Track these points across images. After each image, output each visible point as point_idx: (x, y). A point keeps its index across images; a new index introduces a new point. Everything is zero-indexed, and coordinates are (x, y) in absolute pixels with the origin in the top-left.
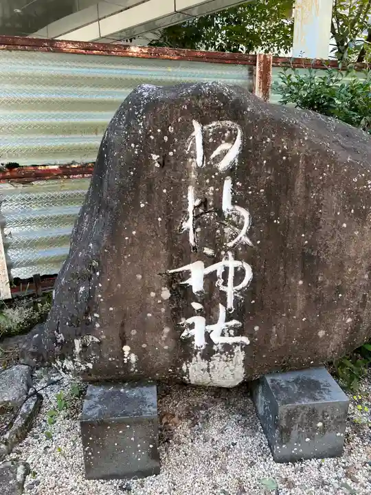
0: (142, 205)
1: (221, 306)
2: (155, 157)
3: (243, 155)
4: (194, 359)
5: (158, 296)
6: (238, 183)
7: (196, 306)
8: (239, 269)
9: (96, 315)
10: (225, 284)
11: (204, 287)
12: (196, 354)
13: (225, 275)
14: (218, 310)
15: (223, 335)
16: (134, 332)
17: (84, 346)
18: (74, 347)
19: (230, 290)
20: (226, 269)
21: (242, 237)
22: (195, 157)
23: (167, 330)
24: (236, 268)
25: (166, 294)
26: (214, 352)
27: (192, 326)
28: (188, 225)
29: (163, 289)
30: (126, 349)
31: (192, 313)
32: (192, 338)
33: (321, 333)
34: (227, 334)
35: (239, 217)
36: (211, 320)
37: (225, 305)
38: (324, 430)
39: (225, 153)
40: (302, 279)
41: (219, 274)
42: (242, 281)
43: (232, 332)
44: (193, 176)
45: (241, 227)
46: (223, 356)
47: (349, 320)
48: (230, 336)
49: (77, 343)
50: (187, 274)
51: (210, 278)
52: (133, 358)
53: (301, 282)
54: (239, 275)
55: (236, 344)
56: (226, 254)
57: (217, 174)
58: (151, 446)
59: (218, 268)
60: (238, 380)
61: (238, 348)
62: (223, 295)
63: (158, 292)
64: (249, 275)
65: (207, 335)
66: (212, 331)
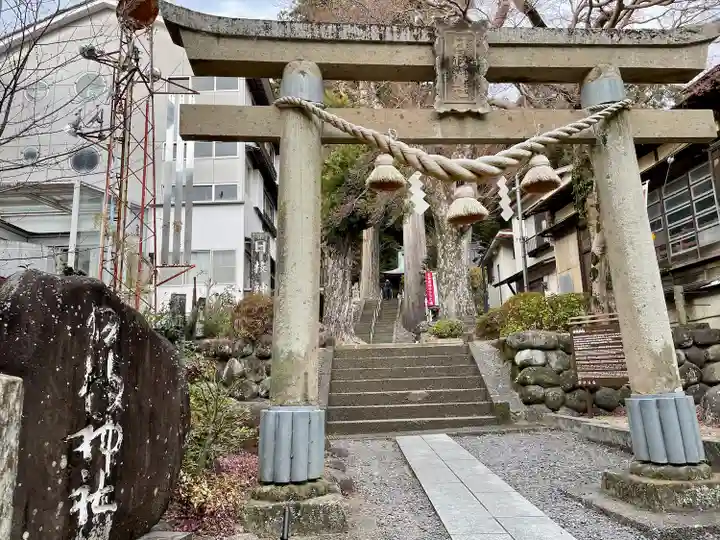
0: (58, 369)
1: (102, 471)
2: (69, 328)
3: (120, 333)
4: (77, 538)
5: (58, 465)
6: (116, 356)
7: (84, 474)
8: (115, 432)
10: (106, 447)
11: (92, 452)
12: (79, 531)
13: (106, 437)
14: (99, 476)
15: (100, 504)
16: (35, 512)
19: (108, 453)
20: (108, 431)
23: (61, 505)
24: (113, 431)
25: (64, 463)
26: (92, 526)
27: (79, 498)
29: (63, 457)
30: (26, 536)
31: (81, 484)
32: (78, 513)
33: (156, 491)
34: (103, 502)
37: (104, 469)
39: (109, 331)
40: (149, 438)
41: (102, 437)
42: (115, 444)
43: (106, 499)
44: (91, 347)
45: (118, 392)
46: (98, 529)
48: (105, 504)
50: (80, 440)
51: (96, 442)
53: (148, 441)
54: (115, 436)
55: (108, 513)
56: (108, 418)
57: (104, 347)
59: (102, 431)
61: (109, 517)
62: (104, 460)
63: (59, 461)
64: (120, 438)
65: (88, 507)
66: (93, 500)
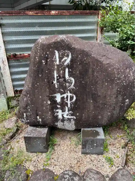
0: (40, 76)
1: (66, 107)
2: (43, 61)
3: (72, 61)
4: (59, 122)
5: (47, 103)
6: (70, 70)
7: (59, 106)
8: (71, 96)
9: (29, 107)
10: (67, 100)
11: (61, 101)
12: (59, 120)
13: (67, 98)
14: (65, 108)
15: (67, 115)
16: (40, 113)
17: (26, 115)
18: (24, 115)
19: (69, 102)
20: (67, 96)
21: (72, 86)
22: (56, 61)
23: (50, 113)
24: (70, 96)
26: (65, 120)
27: (58, 112)
28: (55, 82)
29: (48, 101)
30: (38, 117)
31: (58, 108)
32: (58, 116)
33: (100, 117)
34: (68, 115)
35: (71, 80)
36: (63, 111)
38: (97, 146)
39: (66, 60)
40: (92, 100)
41: (65, 97)
42: (72, 100)
43: (70, 115)
44: (56, 67)
45: (72, 83)
46: (68, 121)
47: (109, 114)
48: (69, 116)
49: (25, 114)
50: (55, 97)
51: (63, 98)
52: (40, 120)
53: (92, 101)
54: (72, 98)
55: (71, 118)
56: (67, 91)
57: (63, 67)
58: (44, 145)
59: (65, 95)
60: (73, 129)
61: (72, 120)
62: (67, 104)
64: (75, 98)
65: (62, 115)
66: (64, 114)
